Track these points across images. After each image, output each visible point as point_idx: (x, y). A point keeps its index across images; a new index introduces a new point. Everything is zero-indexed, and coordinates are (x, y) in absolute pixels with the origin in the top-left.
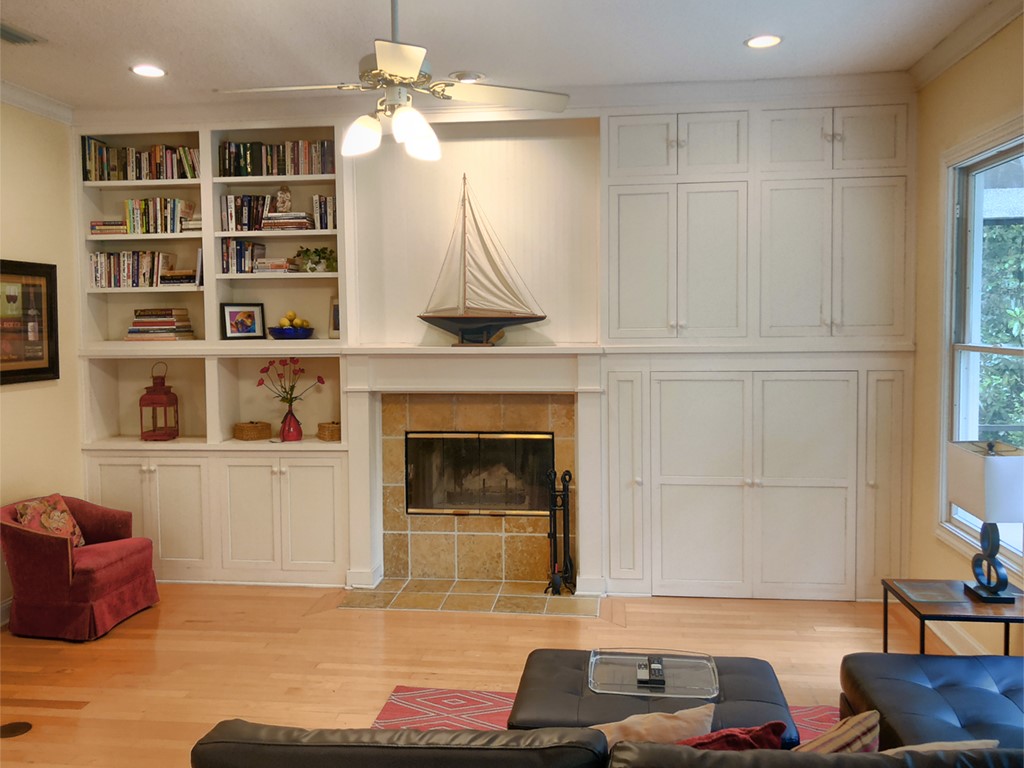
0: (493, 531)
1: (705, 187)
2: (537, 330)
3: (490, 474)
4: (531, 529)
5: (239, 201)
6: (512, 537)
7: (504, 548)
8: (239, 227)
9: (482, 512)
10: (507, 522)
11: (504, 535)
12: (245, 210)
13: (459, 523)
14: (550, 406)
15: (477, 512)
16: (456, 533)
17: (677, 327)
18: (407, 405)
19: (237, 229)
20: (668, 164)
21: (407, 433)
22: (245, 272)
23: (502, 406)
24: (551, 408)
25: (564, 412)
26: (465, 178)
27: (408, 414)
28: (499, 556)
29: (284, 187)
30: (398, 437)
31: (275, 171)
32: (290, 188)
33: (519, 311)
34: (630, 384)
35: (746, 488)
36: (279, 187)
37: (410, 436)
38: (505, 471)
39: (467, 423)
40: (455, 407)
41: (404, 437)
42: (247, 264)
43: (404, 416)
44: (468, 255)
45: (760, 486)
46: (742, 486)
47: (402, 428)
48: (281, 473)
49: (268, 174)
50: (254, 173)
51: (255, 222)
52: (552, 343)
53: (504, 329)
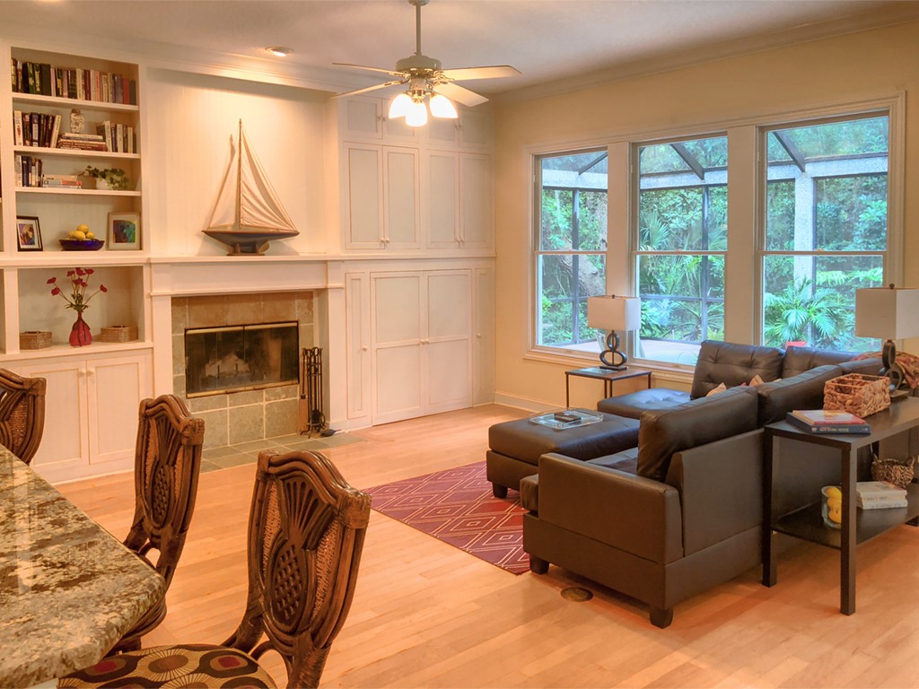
0: (256, 402)
1: (402, 150)
2: (285, 243)
3: (223, 362)
4: (284, 396)
5: (27, 118)
6: (271, 404)
7: (265, 413)
8: (28, 142)
9: (247, 388)
10: (267, 393)
11: (264, 403)
12: (35, 127)
13: (230, 400)
14: (296, 301)
15: (243, 389)
16: (228, 408)
17: (385, 243)
18: (187, 306)
19: (25, 144)
20: (377, 131)
21: (186, 330)
22: (31, 186)
23: (262, 303)
24: (297, 302)
25: (306, 305)
26: (240, 123)
27: (187, 314)
28: (262, 420)
29: (76, 110)
30: (179, 335)
31: (66, 94)
32: (82, 112)
33: (284, 228)
34: (358, 282)
35: (421, 345)
36: (70, 110)
37: (190, 332)
38: (235, 357)
39: (238, 318)
40: (226, 306)
41: (183, 334)
42: (34, 178)
43: (184, 316)
44: (242, 185)
45: (428, 343)
46: (419, 345)
47: (183, 326)
48: (89, 374)
49: (58, 95)
50: (42, 93)
51: (45, 140)
52: (296, 253)
53: (269, 242)
